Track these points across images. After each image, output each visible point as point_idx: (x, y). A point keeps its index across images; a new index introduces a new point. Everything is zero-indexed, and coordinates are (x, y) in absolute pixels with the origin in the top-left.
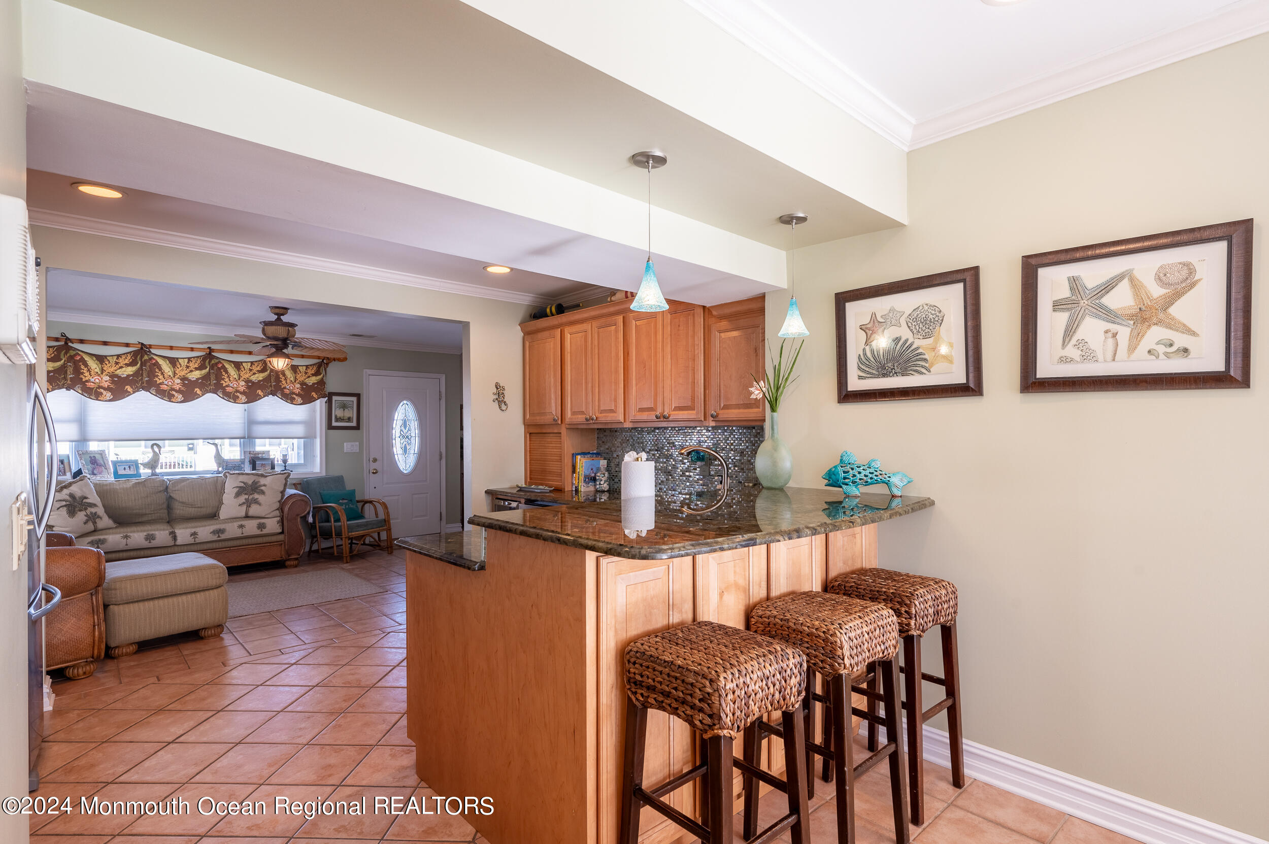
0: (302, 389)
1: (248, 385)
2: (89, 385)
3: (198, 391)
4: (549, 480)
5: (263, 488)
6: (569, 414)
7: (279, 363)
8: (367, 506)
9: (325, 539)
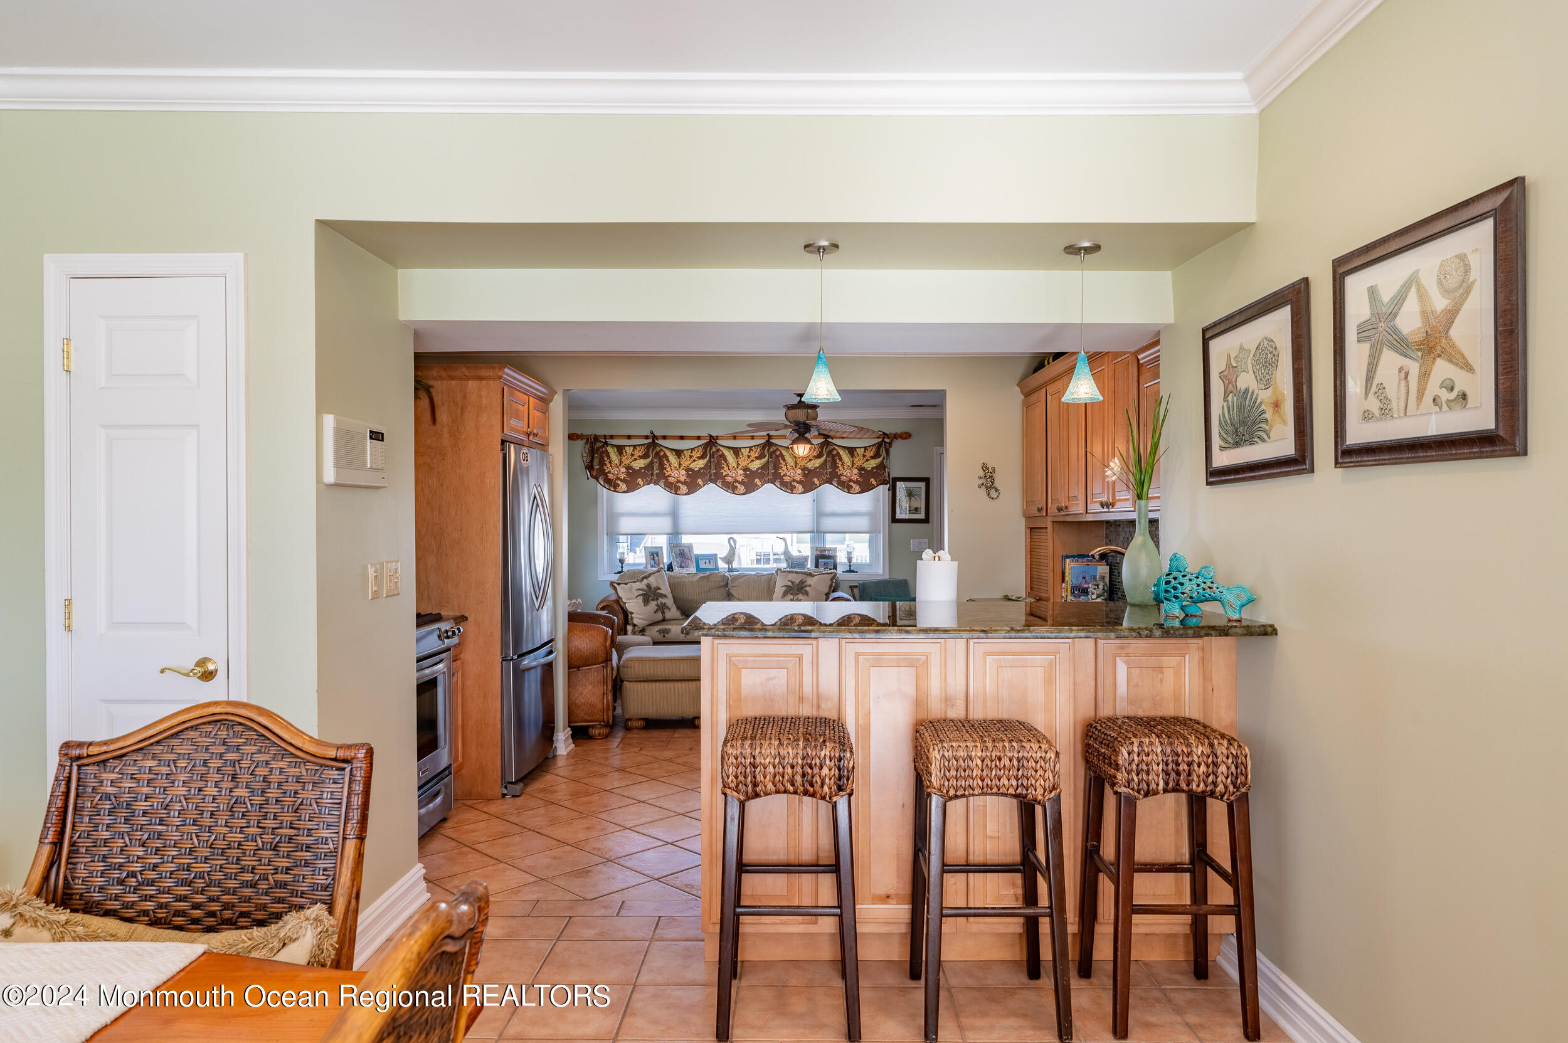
0: (861, 475)
1: (804, 473)
2: (671, 479)
3: (757, 481)
5: (807, 589)
6: (1051, 503)
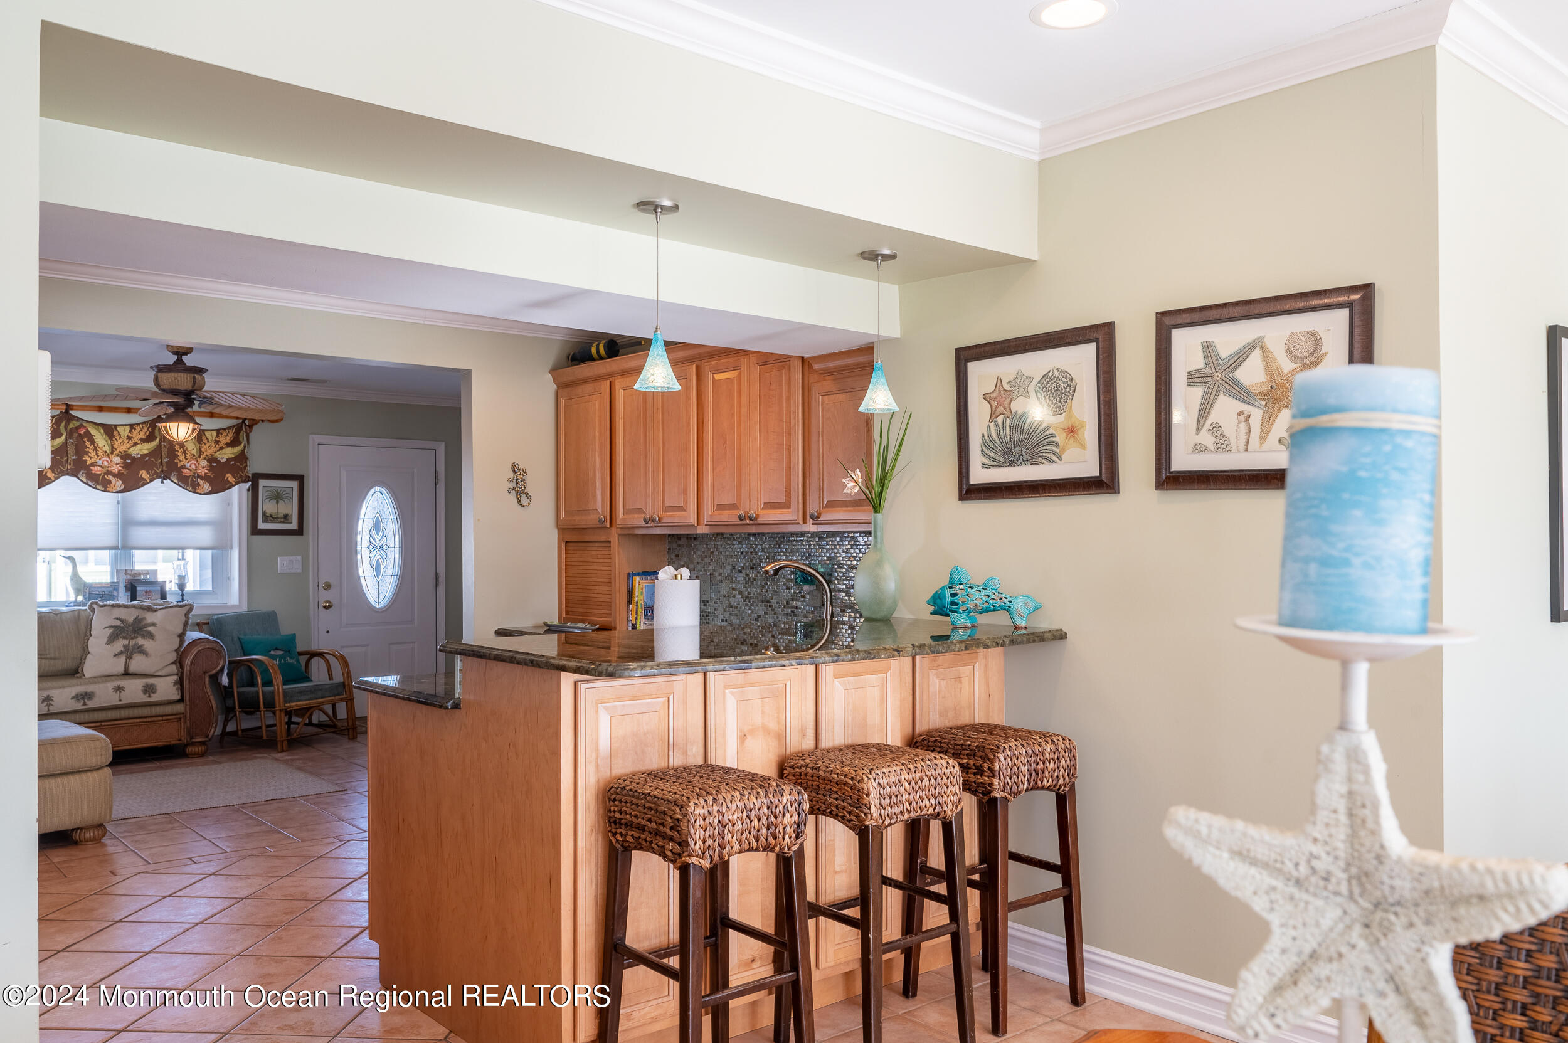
0: (211, 468)
1: (125, 463)
4: (594, 615)
5: (151, 629)
6: (621, 512)
7: (180, 431)
8: (315, 660)
9: (248, 713)
